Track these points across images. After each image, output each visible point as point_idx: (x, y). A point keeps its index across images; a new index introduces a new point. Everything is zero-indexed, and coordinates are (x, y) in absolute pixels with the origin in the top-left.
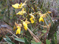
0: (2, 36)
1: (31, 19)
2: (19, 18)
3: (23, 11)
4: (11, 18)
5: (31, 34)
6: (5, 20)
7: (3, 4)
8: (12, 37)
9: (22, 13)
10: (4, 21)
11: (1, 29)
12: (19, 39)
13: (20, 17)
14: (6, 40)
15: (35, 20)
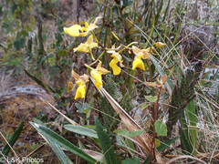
0: (20, 123)
1: (112, 63)
2: (76, 61)
3: (89, 43)
4: (52, 62)
5: (114, 111)
6: (27, 69)
7: (20, 13)
8: (54, 123)
9: (88, 48)
10: (26, 72)
11: (17, 99)
12: (79, 128)
13: (82, 57)
14: (40, 128)
15: (122, 66)
